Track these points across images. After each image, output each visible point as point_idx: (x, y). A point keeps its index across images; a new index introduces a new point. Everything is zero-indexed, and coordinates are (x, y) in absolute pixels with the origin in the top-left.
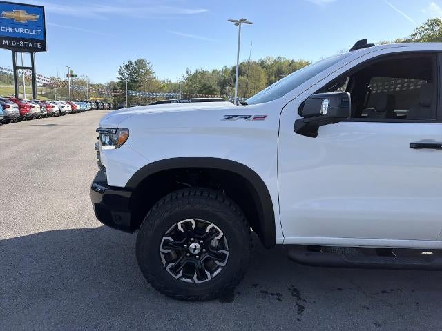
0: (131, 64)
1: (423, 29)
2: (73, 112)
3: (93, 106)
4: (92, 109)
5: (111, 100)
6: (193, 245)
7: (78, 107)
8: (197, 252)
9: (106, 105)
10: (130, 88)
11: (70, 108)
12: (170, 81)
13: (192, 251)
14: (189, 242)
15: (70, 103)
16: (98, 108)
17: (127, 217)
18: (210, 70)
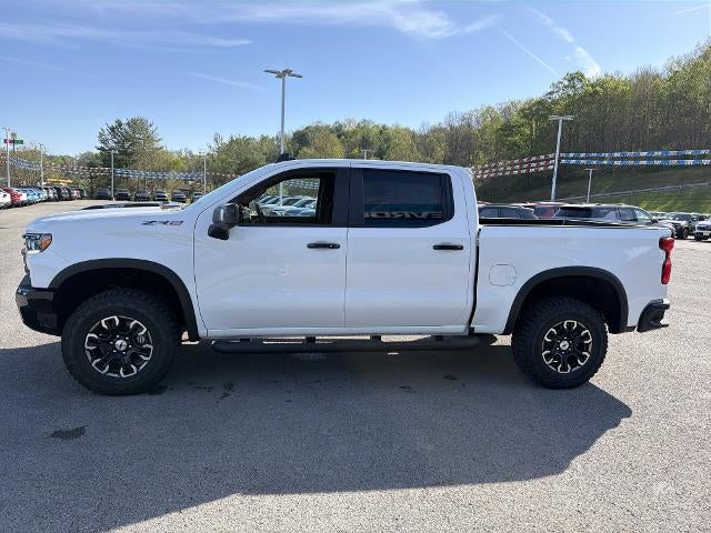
0: (120, 125)
1: (561, 86)
2: (14, 204)
3: (51, 195)
4: (49, 200)
5: (84, 183)
6: (119, 343)
7: (24, 197)
8: (123, 348)
9: (75, 193)
10: (119, 164)
11: (8, 199)
12: (190, 153)
13: (118, 348)
14: (114, 339)
15: (7, 191)
16: (60, 198)
17: (53, 317)
18: (257, 137)
